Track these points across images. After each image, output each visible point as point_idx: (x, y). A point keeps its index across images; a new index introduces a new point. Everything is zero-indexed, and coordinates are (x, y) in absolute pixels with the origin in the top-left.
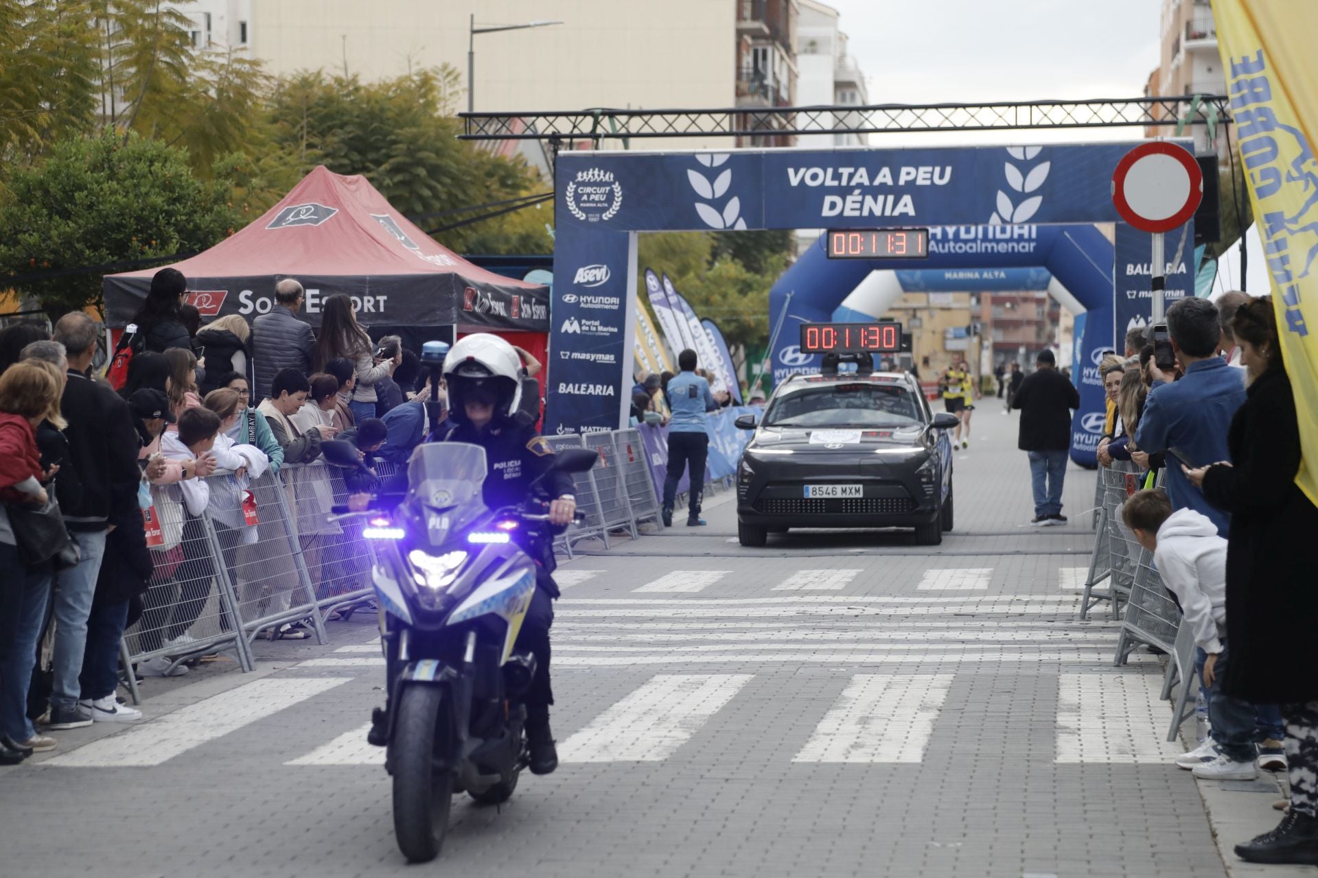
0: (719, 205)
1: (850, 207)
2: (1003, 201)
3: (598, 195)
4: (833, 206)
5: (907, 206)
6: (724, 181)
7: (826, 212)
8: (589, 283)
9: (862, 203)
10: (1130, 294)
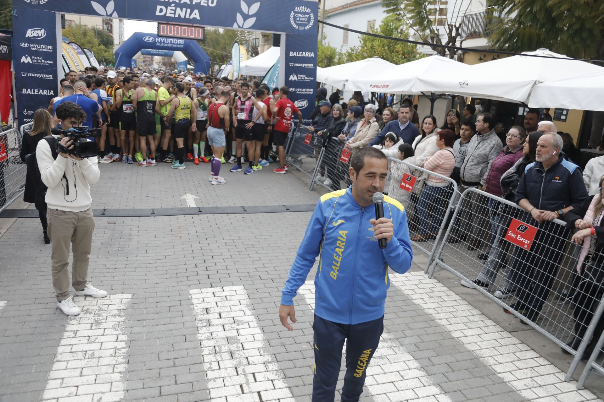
1: (169, 12)
2: (239, 17)
4: (161, 11)
5: (196, 15)
7: (158, 13)
8: (34, 37)
9: (175, 11)
10: (291, 64)
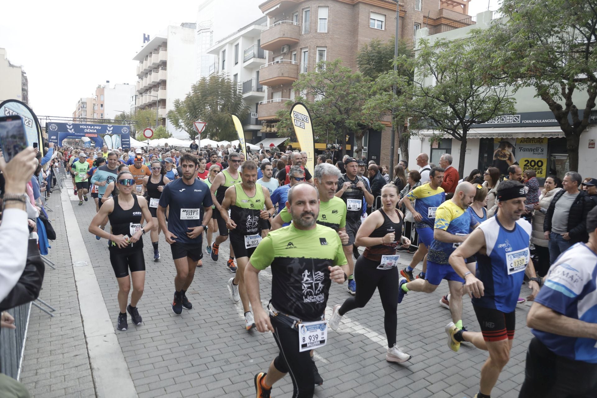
0: (71, 129)
1: (88, 131)
2: (107, 131)
3: (54, 127)
5: (95, 131)
6: (71, 127)
8: (53, 138)
10: (123, 143)
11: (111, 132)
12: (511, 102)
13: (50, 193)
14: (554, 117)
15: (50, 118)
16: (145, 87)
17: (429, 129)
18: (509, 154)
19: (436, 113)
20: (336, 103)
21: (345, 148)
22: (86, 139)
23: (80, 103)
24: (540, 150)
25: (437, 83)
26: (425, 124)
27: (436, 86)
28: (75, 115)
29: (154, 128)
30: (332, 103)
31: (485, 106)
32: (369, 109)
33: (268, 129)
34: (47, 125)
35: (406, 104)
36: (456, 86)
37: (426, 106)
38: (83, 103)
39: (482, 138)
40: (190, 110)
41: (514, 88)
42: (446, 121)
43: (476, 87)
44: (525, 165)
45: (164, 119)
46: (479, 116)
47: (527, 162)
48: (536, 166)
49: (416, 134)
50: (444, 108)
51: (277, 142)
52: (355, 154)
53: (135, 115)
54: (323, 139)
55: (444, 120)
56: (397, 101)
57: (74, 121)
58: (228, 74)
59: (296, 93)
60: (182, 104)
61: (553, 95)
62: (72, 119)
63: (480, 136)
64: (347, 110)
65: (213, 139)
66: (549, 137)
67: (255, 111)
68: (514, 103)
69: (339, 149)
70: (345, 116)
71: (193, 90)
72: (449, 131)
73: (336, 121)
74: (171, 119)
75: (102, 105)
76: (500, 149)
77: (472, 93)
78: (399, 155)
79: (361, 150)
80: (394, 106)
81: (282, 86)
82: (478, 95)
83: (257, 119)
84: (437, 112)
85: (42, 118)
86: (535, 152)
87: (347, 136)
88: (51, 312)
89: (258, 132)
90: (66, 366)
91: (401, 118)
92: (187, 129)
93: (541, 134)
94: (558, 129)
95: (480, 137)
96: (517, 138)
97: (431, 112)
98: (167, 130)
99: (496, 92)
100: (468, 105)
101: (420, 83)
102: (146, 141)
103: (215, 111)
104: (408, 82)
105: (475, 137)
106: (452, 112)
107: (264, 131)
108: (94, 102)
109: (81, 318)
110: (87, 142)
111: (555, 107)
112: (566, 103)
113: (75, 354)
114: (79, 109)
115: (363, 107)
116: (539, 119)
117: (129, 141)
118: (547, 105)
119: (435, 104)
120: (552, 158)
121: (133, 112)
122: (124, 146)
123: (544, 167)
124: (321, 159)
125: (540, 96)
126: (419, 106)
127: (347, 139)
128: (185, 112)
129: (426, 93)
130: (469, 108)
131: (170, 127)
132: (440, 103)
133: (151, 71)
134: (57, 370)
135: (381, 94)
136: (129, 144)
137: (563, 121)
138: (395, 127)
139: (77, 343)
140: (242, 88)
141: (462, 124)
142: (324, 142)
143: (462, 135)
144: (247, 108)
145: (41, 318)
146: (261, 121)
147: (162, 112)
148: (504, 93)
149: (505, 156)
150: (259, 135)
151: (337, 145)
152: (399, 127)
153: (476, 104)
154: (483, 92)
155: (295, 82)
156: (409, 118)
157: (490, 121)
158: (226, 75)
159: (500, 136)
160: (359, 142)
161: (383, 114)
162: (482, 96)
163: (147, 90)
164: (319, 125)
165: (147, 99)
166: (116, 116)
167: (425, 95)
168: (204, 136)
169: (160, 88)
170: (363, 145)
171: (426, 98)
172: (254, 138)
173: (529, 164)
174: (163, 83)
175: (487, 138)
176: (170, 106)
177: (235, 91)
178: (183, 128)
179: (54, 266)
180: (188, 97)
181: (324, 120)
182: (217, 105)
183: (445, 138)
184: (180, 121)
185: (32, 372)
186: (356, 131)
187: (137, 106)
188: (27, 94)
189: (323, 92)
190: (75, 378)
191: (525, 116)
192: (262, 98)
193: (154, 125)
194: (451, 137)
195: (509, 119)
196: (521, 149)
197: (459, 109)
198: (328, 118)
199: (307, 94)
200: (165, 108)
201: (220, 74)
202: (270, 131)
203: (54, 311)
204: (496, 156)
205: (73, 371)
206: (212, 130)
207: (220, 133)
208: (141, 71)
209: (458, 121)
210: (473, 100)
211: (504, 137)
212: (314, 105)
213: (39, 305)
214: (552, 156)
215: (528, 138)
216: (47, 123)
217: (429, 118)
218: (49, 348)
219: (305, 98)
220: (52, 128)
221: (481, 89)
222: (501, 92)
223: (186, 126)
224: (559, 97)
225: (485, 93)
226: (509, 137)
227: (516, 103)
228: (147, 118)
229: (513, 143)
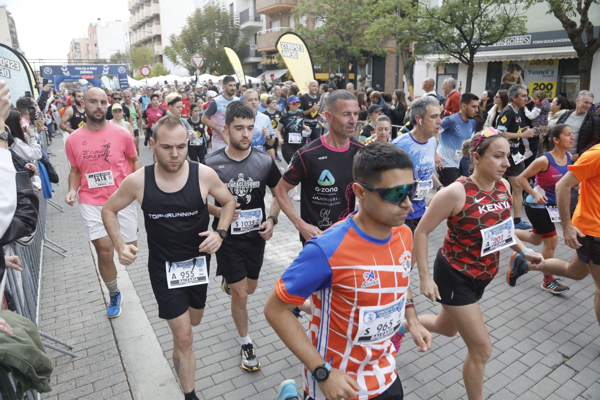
0: (66, 72)
1: (84, 72)
2: (104, 72)
3: (49, 71)
5: (91, 72)
6: (66, 69)
7: (81, 73)
10: (121, 83)
11: (107, 73)
12: (522, 21)
13: (52, 139)
14: (567, 35)
15: (43, 61)
16: (138, 22)
17: (434, 53)
18: (518, 77)
19: (441, 36)
20: (337, 30)
21: (348, 77)
22: (84, 81)
23: (73, 43)
24: (550, 72)
25: (443, 3)
26: (430, 48)
27: (442, 7)
28: (69, 57)
29: (151, 66)
30: (333, 29)
31: (494, 27)
32: (371, 34)
33: (269, 61)
34: (42, 68)
35: (410, 28)
36: (464, 5)
37: (430, 30)
38: (76, 44)
39: (490, 62)
40: (186, 44)
41: (525, 5)
42: (452, 44)
43: (485, 6)
44: (535, 89)
45: (161, 56)
46: (487, 37)
47: (536, 86)
48: (546, 90)
49: (420, 59)
50: (450, 31)
51: (278, 74)
52: (359, 84)
53: (131, 54)
54: (324, 68)
55: (451, 42)
56: (402, 24)
57: (69, 63)
58: (224, 4)
59: (295, 21)
60: (178, 39)
61: (567, 10)
62: (67, 61)
63: (488, 59)
64: (349, 37)
65: (213, 74)
66: (560, 58)
67: (254, 42)
68: (525, 22)
69: (342, 79)
70: (347, 43)
71: (188, 23)
72: (455, 55)
73: (338, 49)
74: (167, 55)
75: (96, 45)
76: (508, 73)
77: (480, 13)
78: (404, 82)
79: (364, 79)
80: (397, 30)
81: (280, 14)
82: (486, 15)
83: (256, 51)
84: (443, 35)
85: (35, 61)
86: (545, 75)
87: (350, 64)
88: (63, 252)
89: (259, 64)
90: (82, 302)
91: (405, 43)
92: (185, 65)
93: (552, 56)
94: (571, 49)
95: (489, 61)
96: (527, 61)
97: (436, 35)
98: (165, 67)
99: (506, 11)
100: (475, 26)
101: (425, 4)
102: (144, 80)
103: (212, 45)
104: (413, 4)
105: (482, 61)
106: (459, 34)
107: (264, 63)
108: (87, 42)
109: (92, 257)
110: (84, 85)
111: (568, 24)
112: (581, 19)
113: (89, 291)
114: (73, 50)
115: (366, 32)
116: (551, 39)
117: (127, 81)
118: (560, 22)
119: (441, 26)
120: (563, 81)
121: (129, 51)
122: (122, 86)
123: (554, 91)
124: (323, 89)
125: (553, 13)
126: (424, 29)
127: (350, 67)
128: (182, 47)
129: (431, 14)
130: (477, 29)
131: (167, 63)
132: (446, 25)
133: (142, 5)
134: (74, 306)
135: (385, 17)
136: (127, 84)
137: (576, 40)
138: (400, 52)
139: (90, 281)
140: (239, 19)
141: (469, 47)
142: (326, 71)
143: (469, 59)
144: (246, 39)
145: (54, 259)
146: (260, 52)
147: (158, 49)
148: (514, 11)
149: (513, 79)
150: (260, 67)
151: (340, 75)
152: (404, 53)
153: (484, 24)
154: (492, 11)
155: (293, 8)
156: (414, 43)
157: (499, 44)
158: (222, 4)
159: (509, 58)
160: (363, 70)
161: (387, 39)
162: (491, 15)
163: (141, 25)
164: (320, 54)
165: (142, 35)
166: (112, 55)
167: (430, 16)
168: (203, 72)
169: (154, 23)
170: (367, 73)
171: (432, 20)
172: (254, 71)
173: (538, 88)
174: (156, 17)
175: (496, 62)
176: (166, 42)
177: (232, 21)
178: (181, 64)
179: (61, 210)
180: (183, 31)
181: (326, 48)
182: (215, 37)
183: (451, 64)
184: (178, 57)
185: (51, 308)
186: (359, 58)
187: (132, 43)
188: (16, 36)
189: (323, 18)
190: (91, 312)
191: (536, 36)
192: (260, 28)
193: (151, 63)
194: (457, 61)
195: (519, 40)
196: (530, 71)
197: (466, 31)
198: (329, 46)
199: (307, 21)
200: (161, 44)
201: (216, 4)
202: (271, 63)
203: (66, 251)
204: (504, 80)
205: (89, 306)
206: (211, 65)
207: (219, 68)
208: (132, 5)
209: (465, 44)
210: (481, 21)
211: (513, 60)
212: (315, 32)
213: (51, 248)
214: (562, 78)
215: (538, 60)
216: (41, 67)
217: (435, 41)
218: (64, 287)
219: (305, 25)
220: (46, 71)
221: (490, 8)
222: (511, 10)
223: (184, 62)
224: (574, 12)
225: (494, 12)
226: (518, 60)
227: (526, 21)
228: (144, 56)
229: (522, 66)
